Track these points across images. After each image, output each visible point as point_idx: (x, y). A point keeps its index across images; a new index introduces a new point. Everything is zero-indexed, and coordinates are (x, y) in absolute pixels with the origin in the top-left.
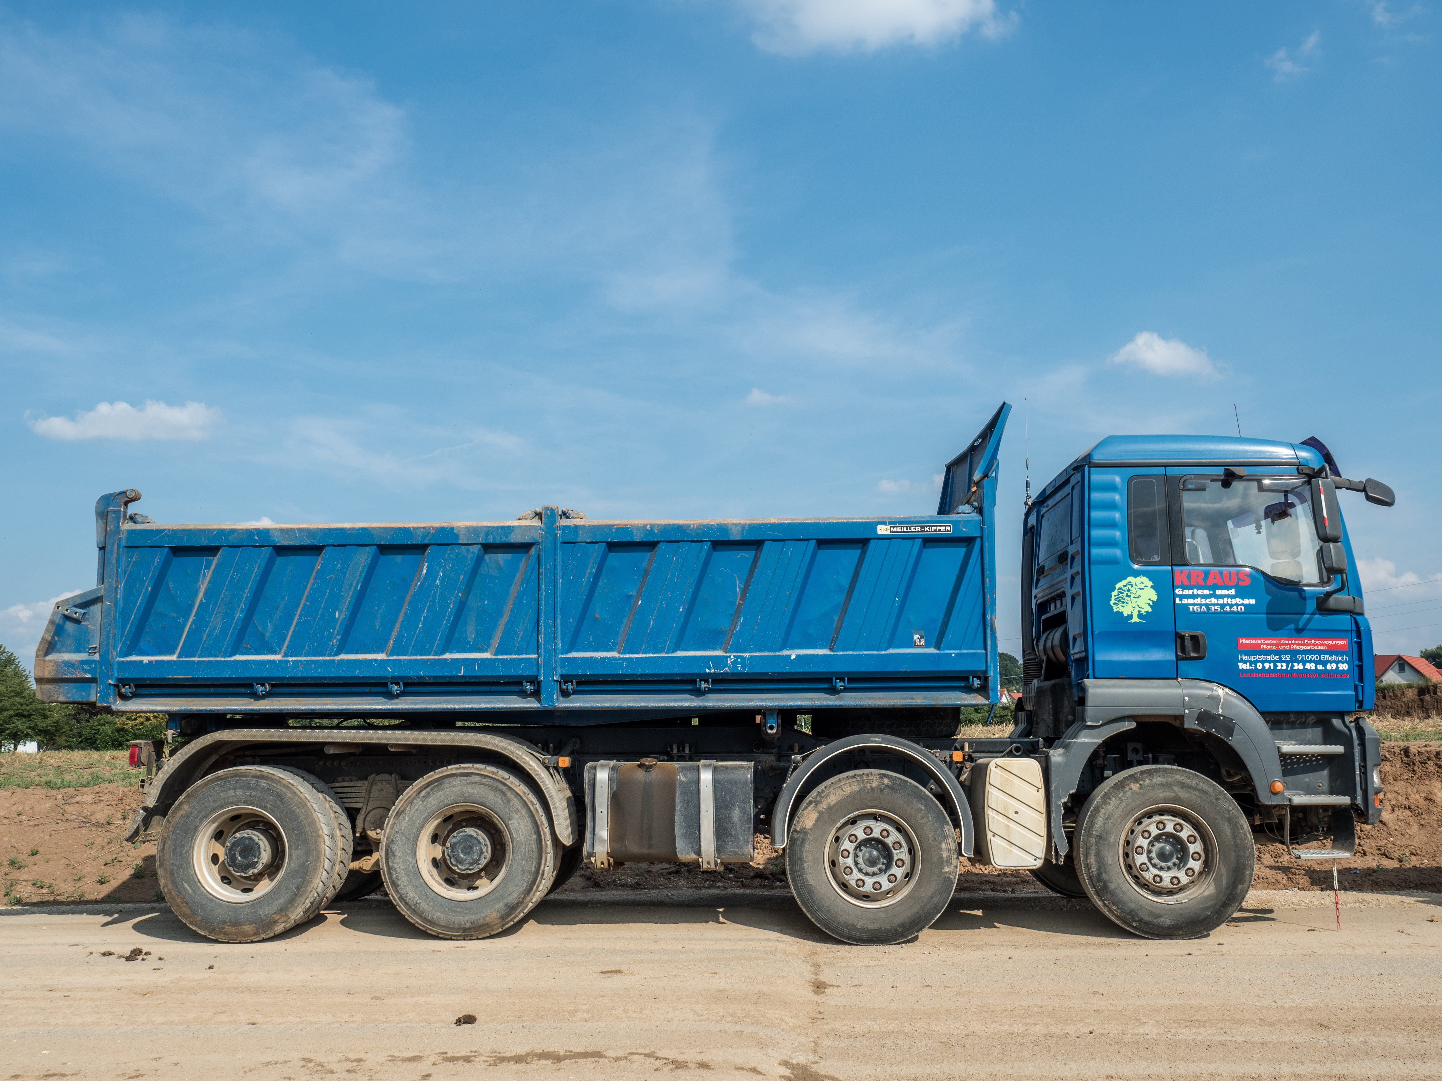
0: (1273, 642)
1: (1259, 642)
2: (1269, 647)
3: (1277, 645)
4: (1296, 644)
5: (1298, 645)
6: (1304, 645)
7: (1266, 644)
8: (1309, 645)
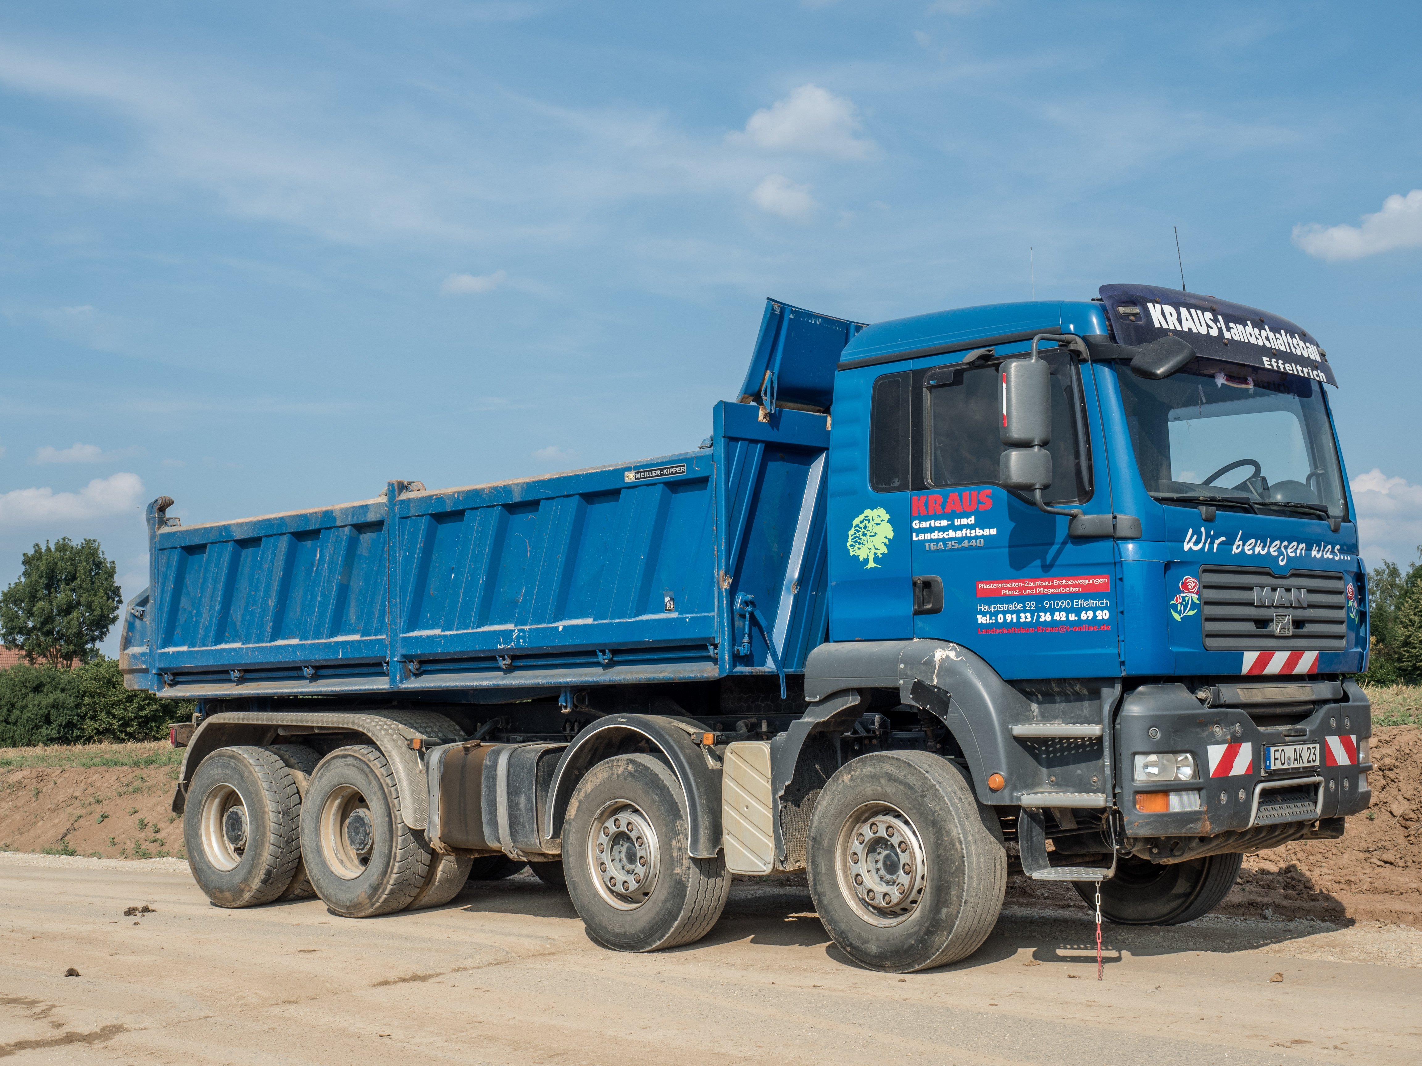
0: (1017, 585)
1: (1001, 586)
2: (1011, 592)
3: (1021, 589)
4: (1042, 586)
5: (1045, 587)
6: (1052, 587)
7: (1008, 588)
8: (1059, 586)
